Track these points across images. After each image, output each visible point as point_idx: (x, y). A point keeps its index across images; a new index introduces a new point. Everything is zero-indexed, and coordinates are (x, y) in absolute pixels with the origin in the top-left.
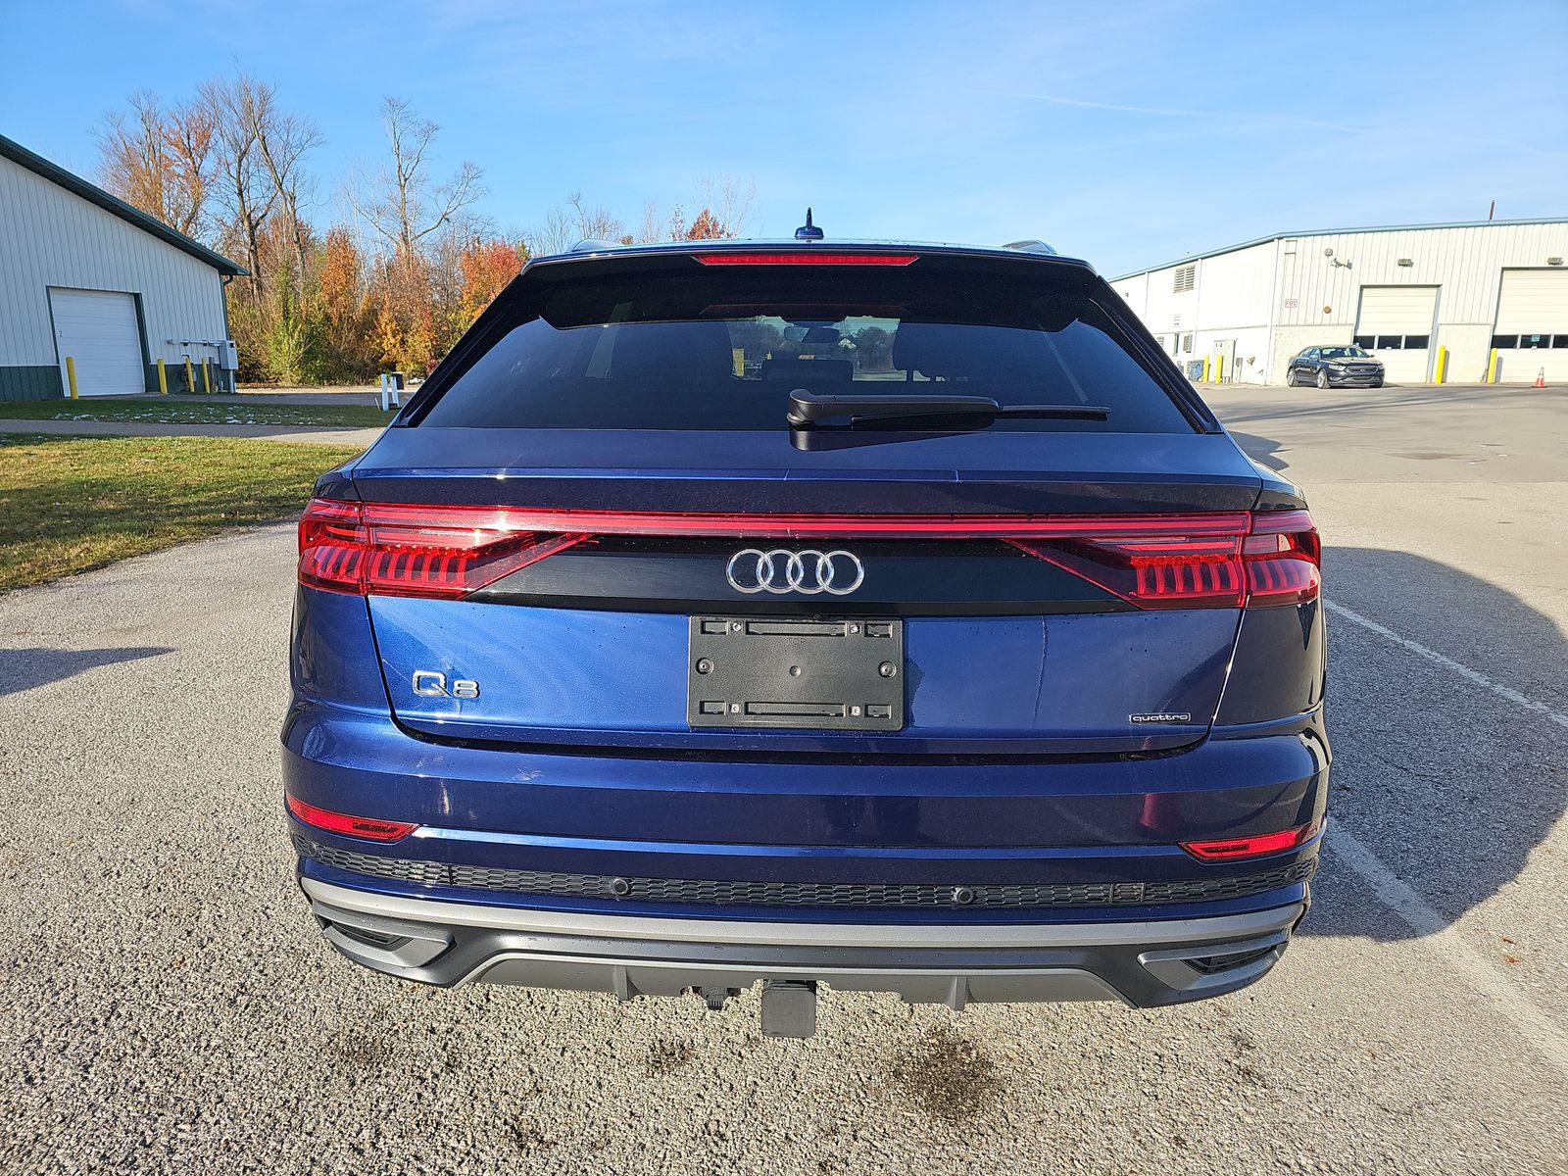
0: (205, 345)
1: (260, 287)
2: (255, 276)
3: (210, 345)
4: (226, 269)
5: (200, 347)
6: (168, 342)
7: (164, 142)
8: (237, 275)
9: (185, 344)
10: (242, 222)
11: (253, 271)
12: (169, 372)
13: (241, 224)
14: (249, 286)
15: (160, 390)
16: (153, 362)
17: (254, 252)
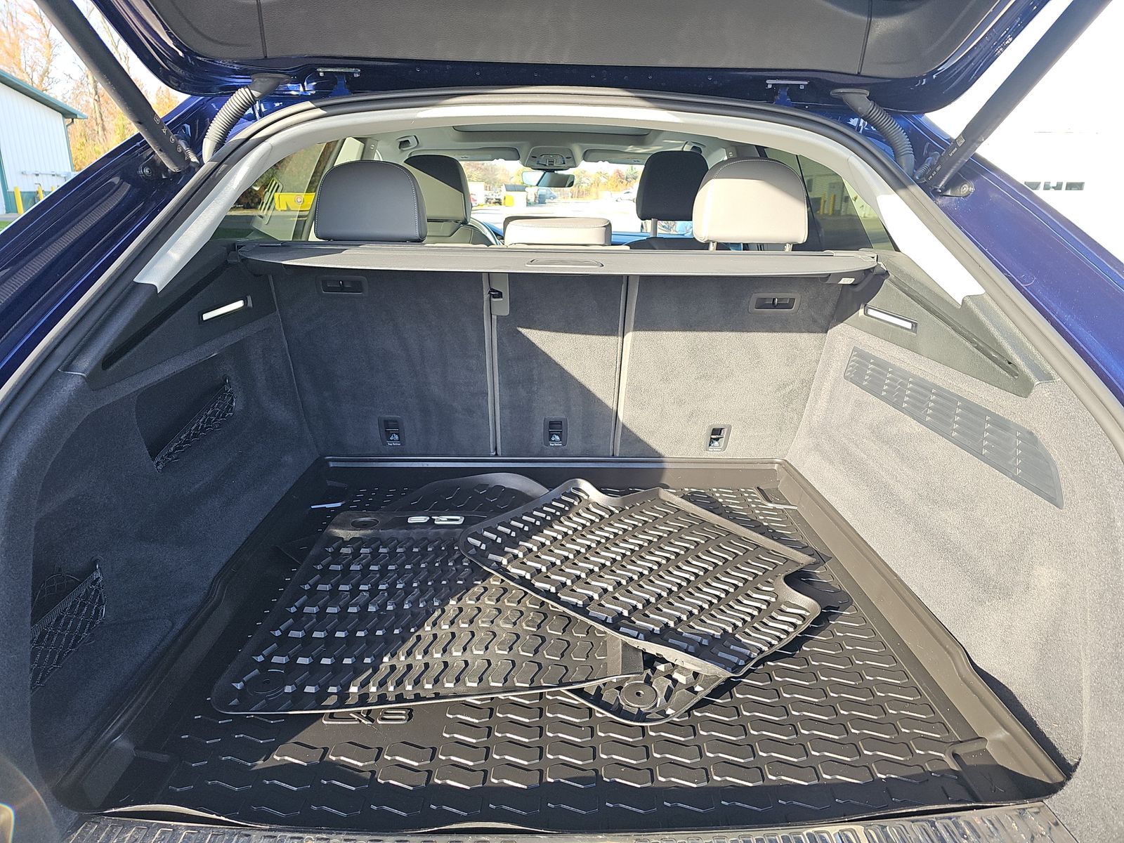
0: (53, 175)
1: (104, 129)
2: (99, 120)
3: (58, 175)
4: (67, 114)
5: (50, 177)
6: (22, 173)
7: (20, 10)
8: (77, 118)
9: (37, 175)
10: (87, 76)
11: (98, 117)
12: (24, 198)
13: (86, 78)
14: (96, 128)
15: (17, 212)
16: (10, 189)
17: (98, 101)
